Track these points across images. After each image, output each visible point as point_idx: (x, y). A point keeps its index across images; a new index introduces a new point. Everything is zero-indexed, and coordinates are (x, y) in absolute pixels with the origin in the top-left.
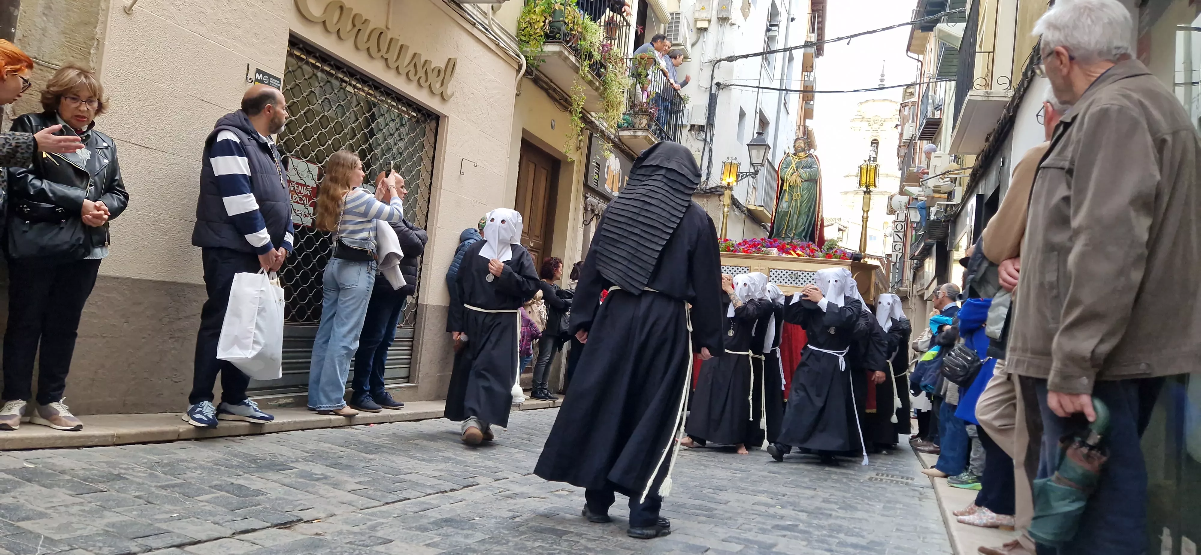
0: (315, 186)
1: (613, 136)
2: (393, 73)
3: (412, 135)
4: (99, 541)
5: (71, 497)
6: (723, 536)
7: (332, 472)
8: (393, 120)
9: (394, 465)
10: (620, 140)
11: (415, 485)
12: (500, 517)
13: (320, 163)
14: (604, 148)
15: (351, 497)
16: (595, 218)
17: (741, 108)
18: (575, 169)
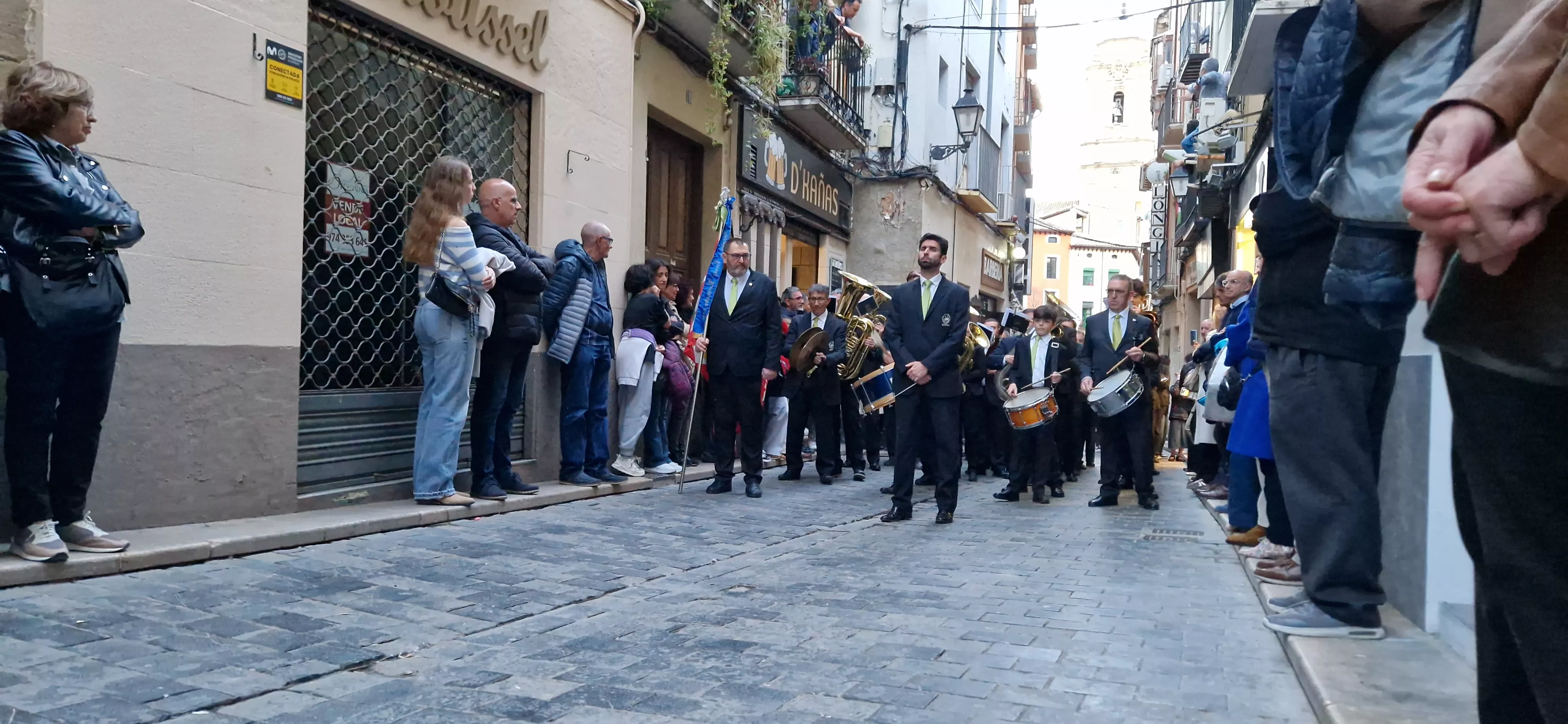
0: (367, 201)
1: (771, 108)
2: (461, 35)
3: (496, 122)
4: (95, 711)
5: (57, 651)
6: (963, 632)
7: (424, 586)
8: (468, 104)
9: (509, 570)
10: (781, 112)
11: (539, 596)
12: (657, 630)
13: (372, 168)
14: (760, 125)
15: (452, 618)
16: (755, 221)
17: (941, 58)
18: (724, 156)
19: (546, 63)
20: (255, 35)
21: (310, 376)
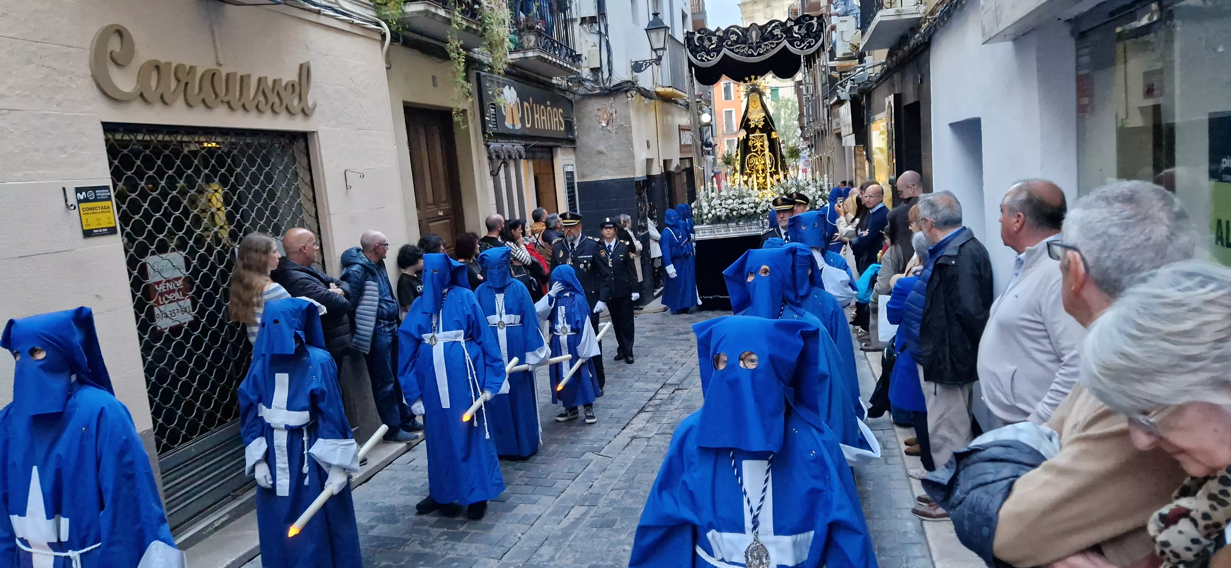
0: (185, 276)
10: (511, 66)
13: (185, 250)
16: (502, 164)
18: (470, 118)
19: (315, 106)
20: (64, 189)
21: (164, 441)
